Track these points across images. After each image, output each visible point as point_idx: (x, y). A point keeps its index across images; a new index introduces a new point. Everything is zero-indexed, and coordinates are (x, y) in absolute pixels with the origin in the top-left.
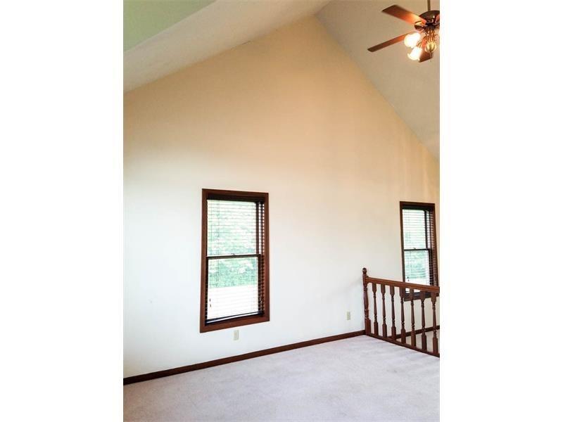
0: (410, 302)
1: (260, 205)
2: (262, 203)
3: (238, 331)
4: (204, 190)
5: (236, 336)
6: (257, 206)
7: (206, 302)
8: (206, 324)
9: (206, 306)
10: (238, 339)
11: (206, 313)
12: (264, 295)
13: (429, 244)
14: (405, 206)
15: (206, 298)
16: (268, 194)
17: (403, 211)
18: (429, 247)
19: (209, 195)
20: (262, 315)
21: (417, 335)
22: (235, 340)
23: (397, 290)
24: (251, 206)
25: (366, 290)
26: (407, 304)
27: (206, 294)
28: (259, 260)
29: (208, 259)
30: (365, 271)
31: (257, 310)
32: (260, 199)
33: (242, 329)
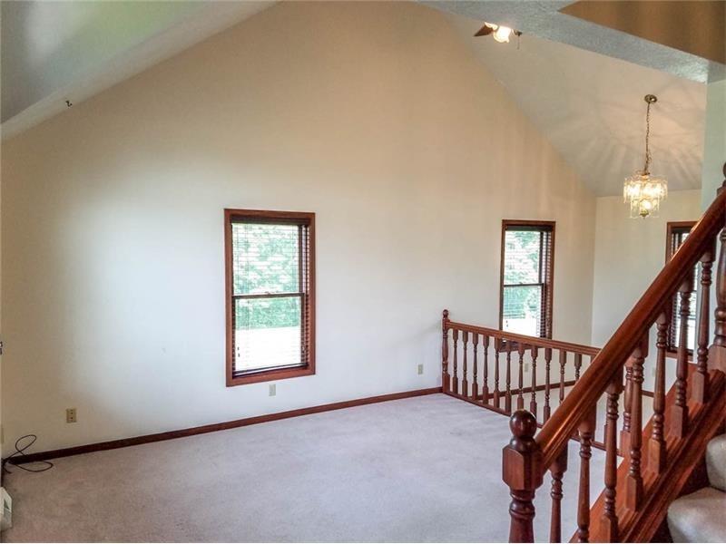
0: (506, 353)
1: (304, 229)
2: (306, 227)
3: (275, 385)
4: (227, 211)
5: (272, 391)
6: (300, 230)
7: (234, 351)
8: (234, 377)
9: (234, 356)
10: (275, 394)
11: (234, 364)
12: (309, 344)
13: (543, 277)
14: (509, 225)
15: (233, 346)
16: (314, 214)
17: (507, 233)
18: (543, 281)
19: (234, 216)
20: (307, 367)
21: (513, 396)
22: (271, 395)
23: (492, 339)
24: (291, 231)
25: (445, 337)
26: (503, 355)
27: (233, 341)
28: (302, 300)
29: (234, 298)
30: (446, 314)
31: (299, 361)
32: (304, 221)
33: (280, 384)
